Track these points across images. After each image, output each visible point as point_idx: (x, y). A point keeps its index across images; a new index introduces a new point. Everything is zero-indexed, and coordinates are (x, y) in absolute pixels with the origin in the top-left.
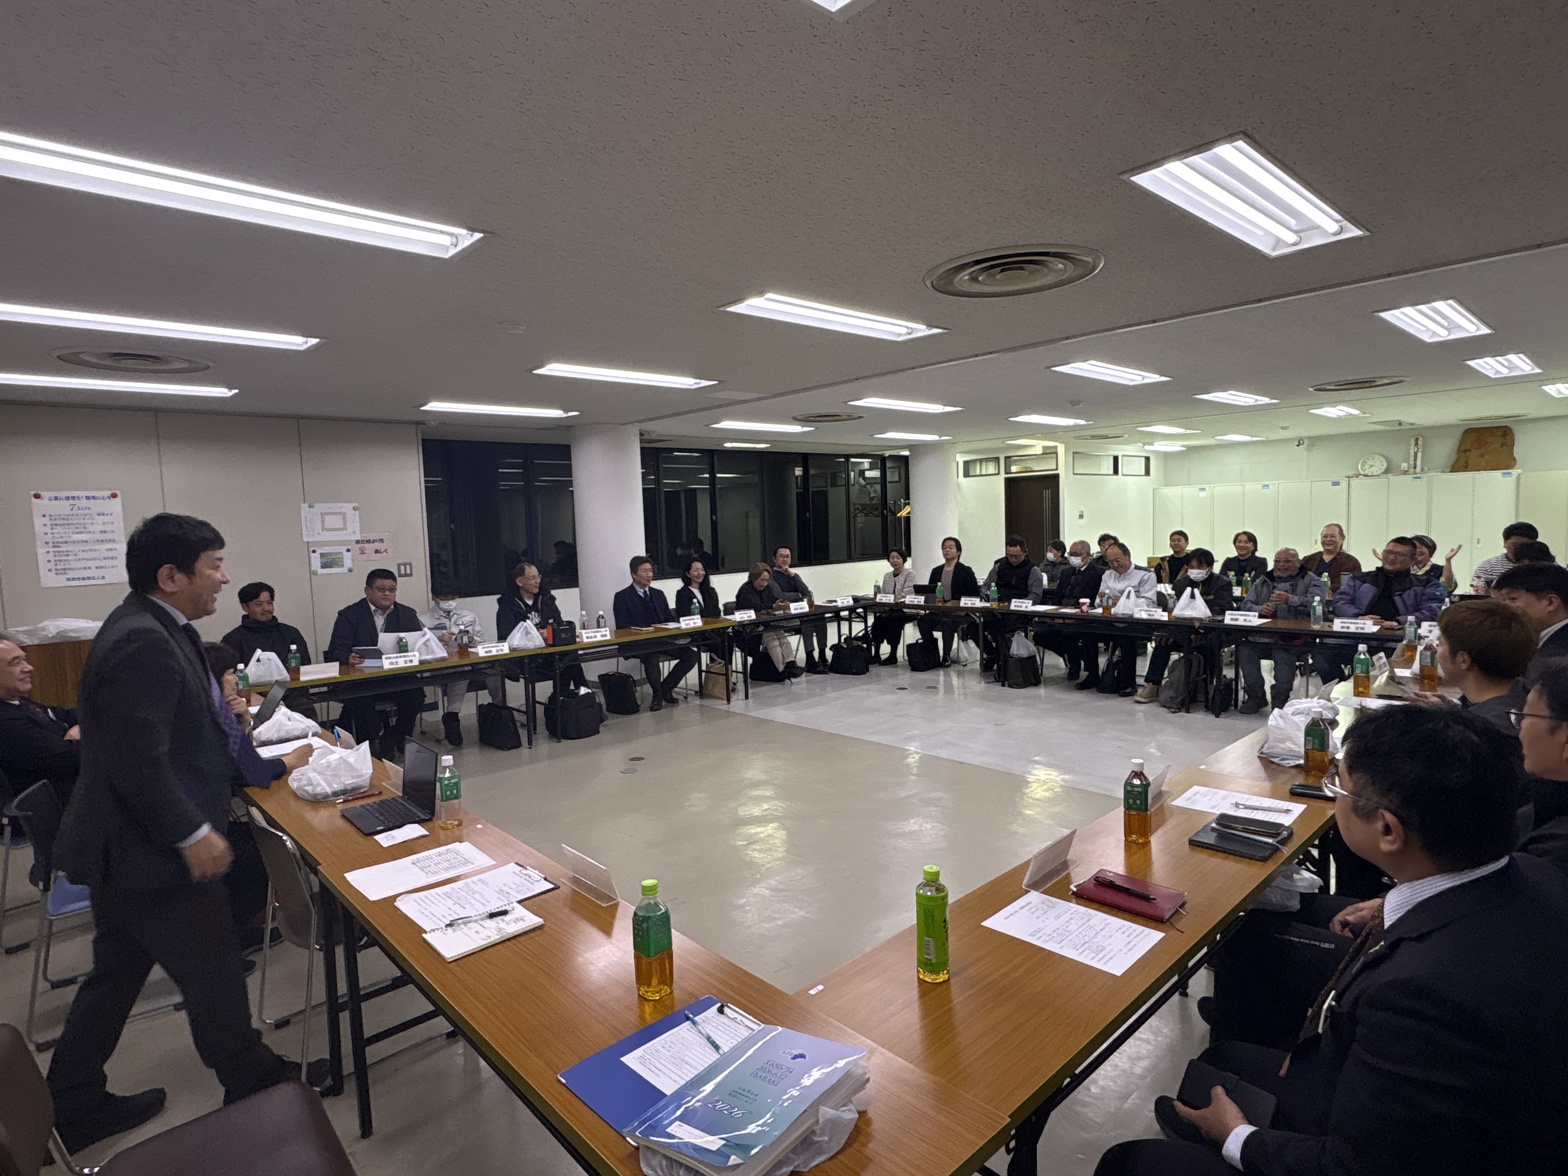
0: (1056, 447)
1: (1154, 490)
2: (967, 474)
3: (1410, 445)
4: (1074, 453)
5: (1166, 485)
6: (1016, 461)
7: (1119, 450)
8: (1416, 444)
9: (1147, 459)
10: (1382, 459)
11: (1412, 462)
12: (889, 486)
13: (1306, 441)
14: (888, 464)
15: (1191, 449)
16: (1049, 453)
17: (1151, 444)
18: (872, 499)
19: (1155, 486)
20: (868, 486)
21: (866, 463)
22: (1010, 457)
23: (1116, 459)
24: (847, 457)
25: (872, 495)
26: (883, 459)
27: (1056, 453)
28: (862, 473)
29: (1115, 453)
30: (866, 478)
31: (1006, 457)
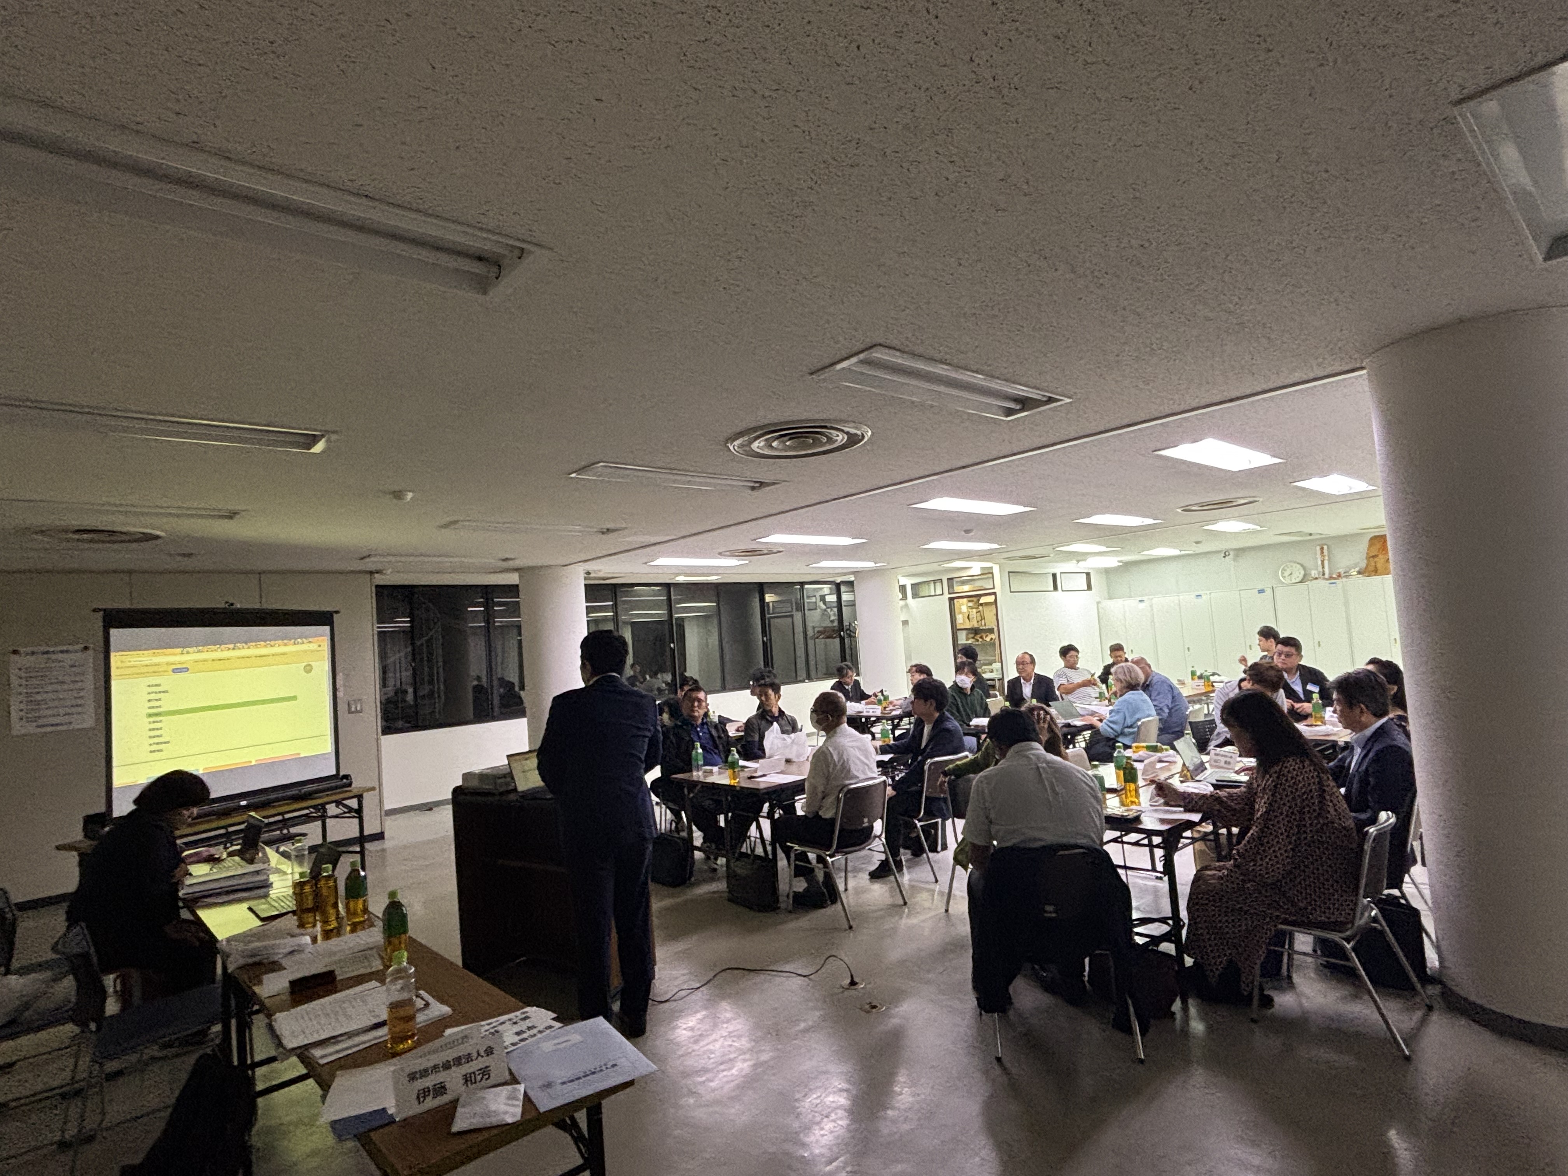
0: (991, 568)
1: (1098, 603)
2: (915, 595)
3: (1316, 554)
4: (1009, 572)
5: (1110, 598)
6: (957, 582)
7: (1058, 568)
8: (1322, 552)
9: (1088, 574)
10: (1298, 566)
11: (1320, 569)
12: (844, 609)
13: (1232, 553)
14: (843, 588)
15: (1126, 565)
16: (988, 573)
17: (1085, 561)
18: (832, 622)
19: (1098, 599)
20: (829, 610)
21: (826, 589)
22: (952, 579)
23: (1054, 575)
24: (802, 584)
26: (838, 586)
27: (992, 573)
28: (823, 598)
29: (1054, 571)
30: (825, 603)
31: (948, 579)
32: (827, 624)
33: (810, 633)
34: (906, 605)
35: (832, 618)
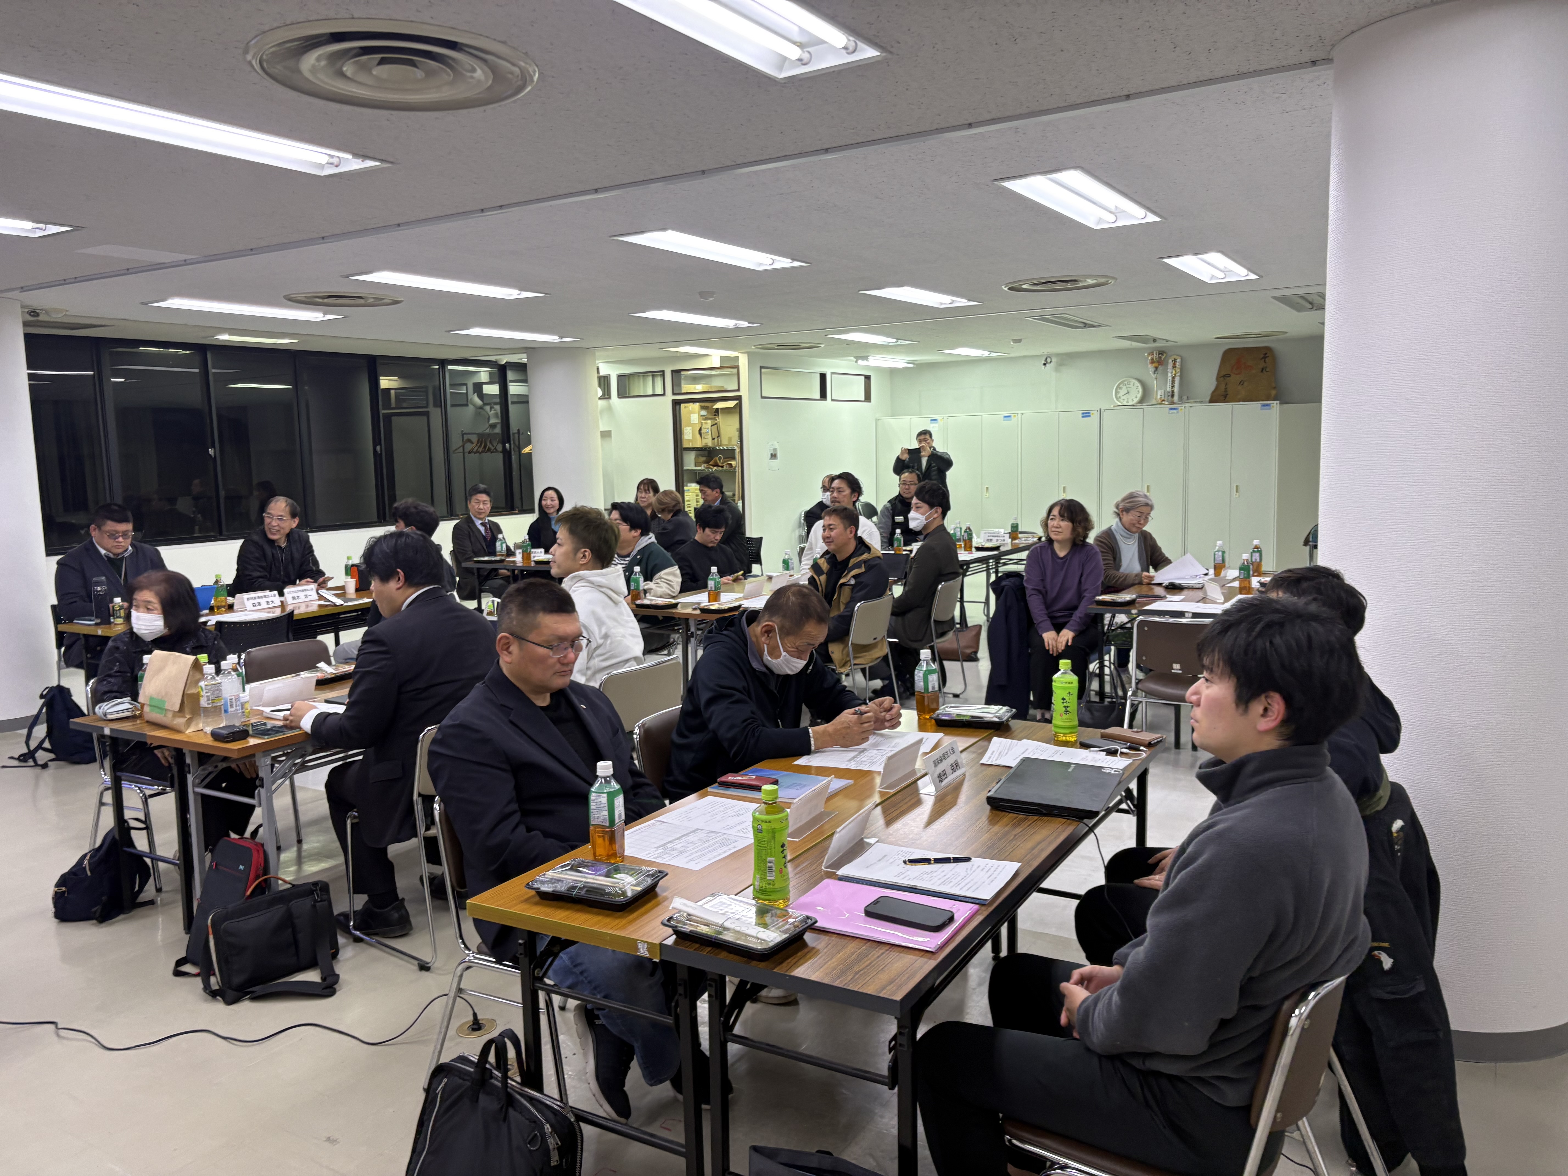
0: (737, 358)
1: (877, 420)
2: (622, 394)
4: (761, 367)
5: (894, 414)
6: (687, 377)
7: (829, 366)
8: (1173, 365)
10: (1138, 384)
11: (1169, 390)
12: (512, 408)
13: (1054, 360)
14: (510, 375)
15: (920, 367)
16: (729, 365)
17: (865, 358)
18: (493, 426)
19: (878, 416)
20: (487, 408)
21: (484, 374)
22: (679, 371)
23: (823, 377)
24: (443, 363)
25: (492, 421)
26: (502, 370)
27: (737, 367)
28: (478, 387)
29: (823, 371)
30: (481, 396)
31: (673, 371)
32: (484, 429)
33: (456, 442)
34: (610, 408)
35: (493, 421)
